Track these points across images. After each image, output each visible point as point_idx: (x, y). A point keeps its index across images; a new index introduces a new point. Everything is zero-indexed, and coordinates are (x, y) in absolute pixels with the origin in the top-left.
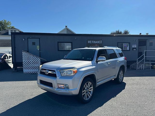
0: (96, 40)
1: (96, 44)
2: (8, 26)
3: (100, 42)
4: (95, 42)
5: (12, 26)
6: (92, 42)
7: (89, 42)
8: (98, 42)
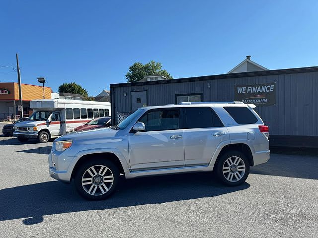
0: (257, 85)
1: (259, 93)
2: (157, 71)
3: (269, 89)
4: (254, 90)
5: (162, 69)
6: (247, 89)
7: (239, 90)
8: (264, 89)
